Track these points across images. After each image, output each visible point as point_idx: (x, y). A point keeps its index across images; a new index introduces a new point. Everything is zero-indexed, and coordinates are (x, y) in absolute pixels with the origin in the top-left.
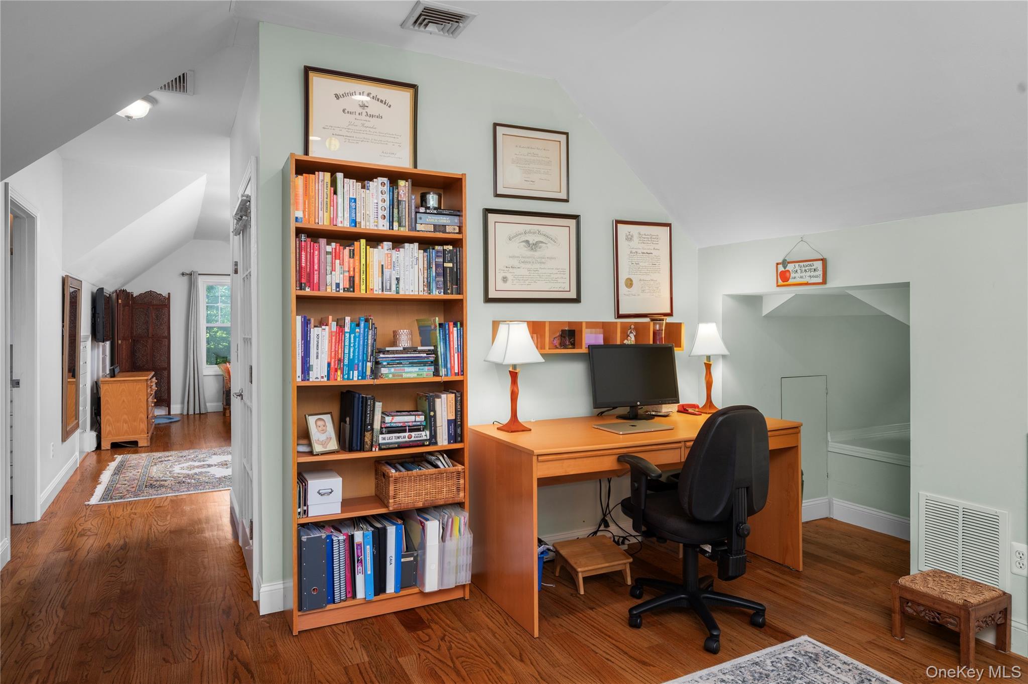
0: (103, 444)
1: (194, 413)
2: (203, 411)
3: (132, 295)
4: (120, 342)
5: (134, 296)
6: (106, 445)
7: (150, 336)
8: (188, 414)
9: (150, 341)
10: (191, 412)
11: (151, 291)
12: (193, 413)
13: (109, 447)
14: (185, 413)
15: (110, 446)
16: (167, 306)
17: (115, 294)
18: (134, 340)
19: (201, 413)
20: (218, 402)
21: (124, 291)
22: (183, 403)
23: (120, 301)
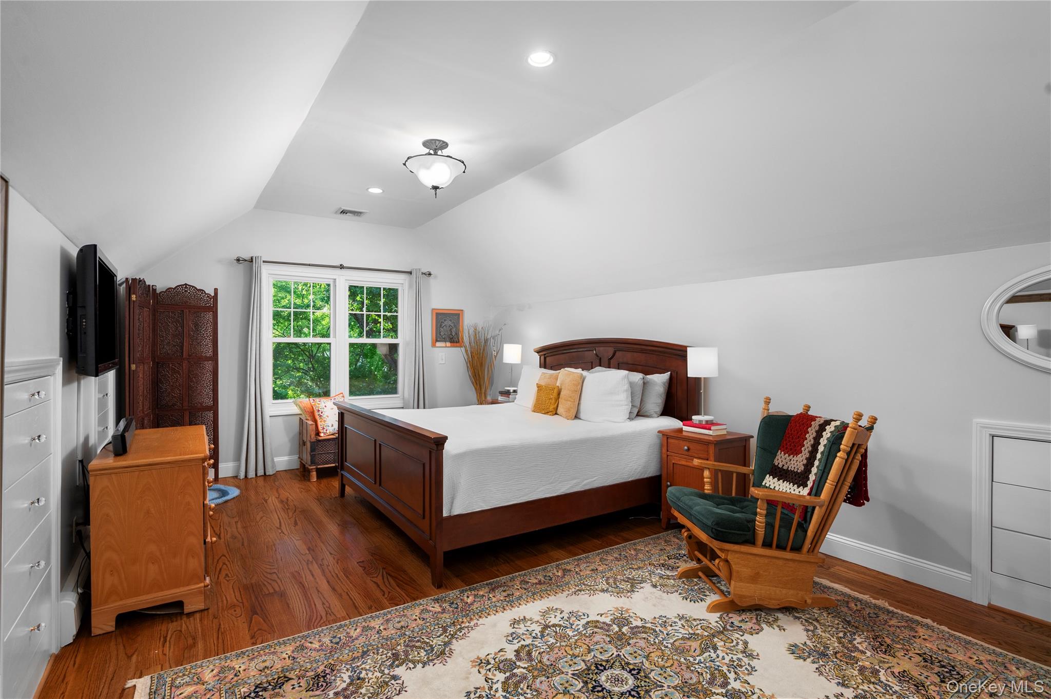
0: (95, 621)
1: (256, 475)
2: (270, 472)
3: (154, 290)
4: (133, 367)
5: (158, 292)
6: (103, 622)
7: (184, 357)
8: (246, 476)
9: (185, 364)
10: (251, 474)
11: (186, 284)
12: (254, 476)
13: (110, 626)
14: (242, 475)
15: (114, 623)
16: (214, 309)
17: (124, 285)
18: (158, 363)
19: (267, 474)
20: (290, 454)
21: (140, 281)
22: (238, 459)
23: (134, 297)
